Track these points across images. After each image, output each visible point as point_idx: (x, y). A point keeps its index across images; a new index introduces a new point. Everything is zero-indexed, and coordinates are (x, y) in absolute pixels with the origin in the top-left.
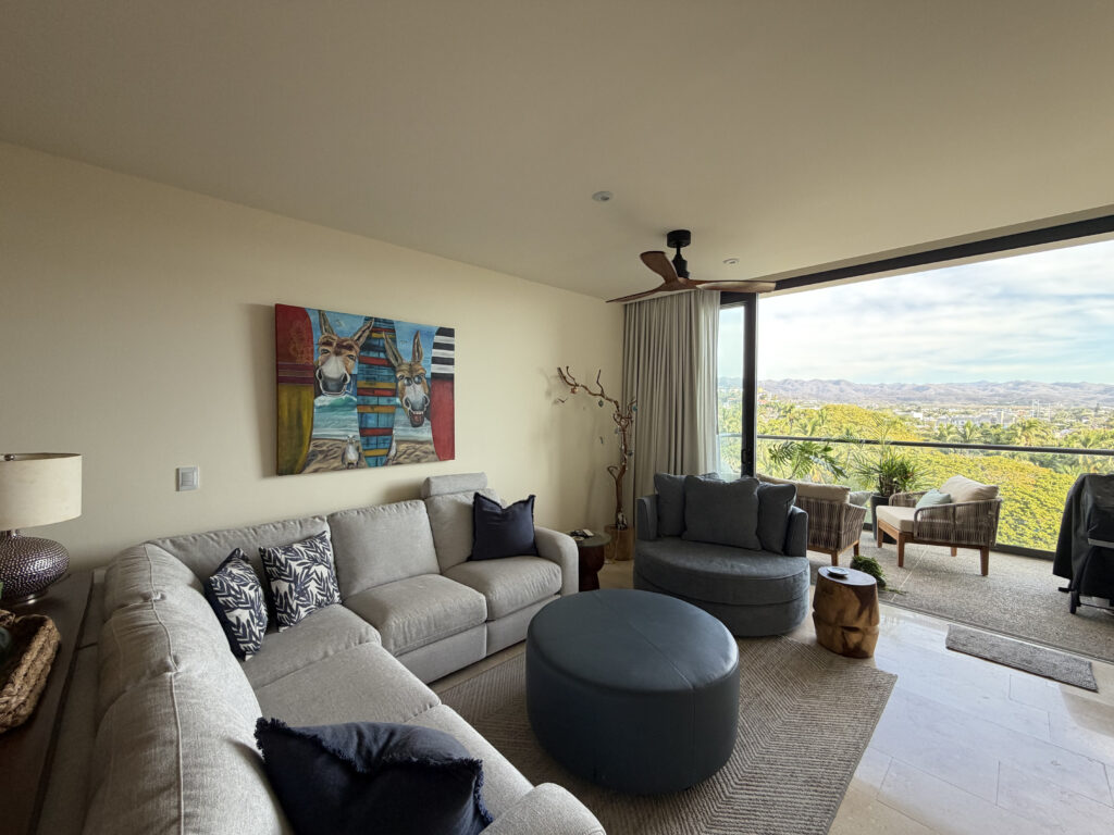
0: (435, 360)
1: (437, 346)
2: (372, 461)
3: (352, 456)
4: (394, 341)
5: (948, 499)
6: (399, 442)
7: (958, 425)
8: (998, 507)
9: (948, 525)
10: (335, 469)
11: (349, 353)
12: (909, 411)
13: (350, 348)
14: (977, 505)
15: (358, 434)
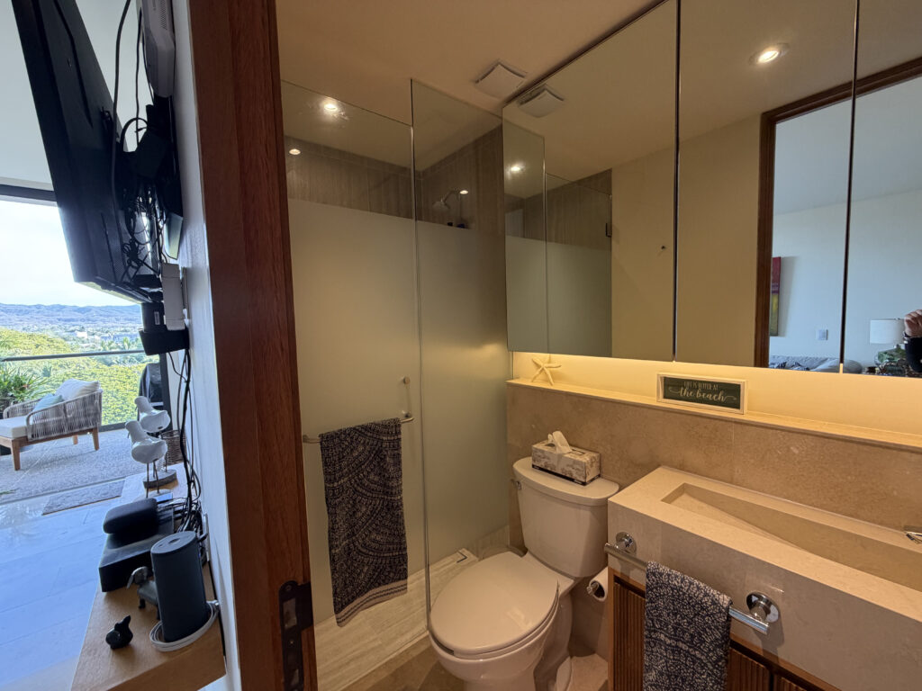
5: (61, 399)
8: (100, 397)
9: (60, 420)
12: (73, 331)
14: (84, 399)
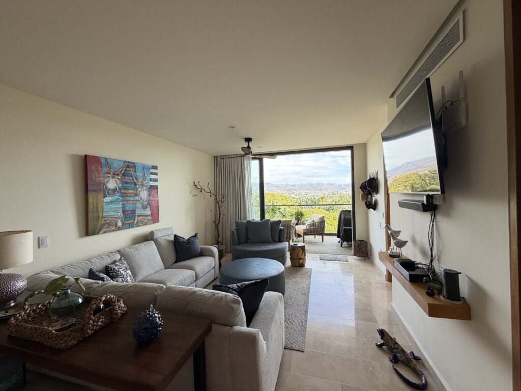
0: (151, 180)
1: (152, 174)
2: (128, 226)
3: (120, 224)
4: (135, 171)
5: (313, 221)
6: (138, 216)
7: (305, 199)
8: (325, 222)
10: (113, 231)
11: (118, 177)
12: (290, 194)
13: (118, 175)
14: (320, 222)
15: (122, 214)
